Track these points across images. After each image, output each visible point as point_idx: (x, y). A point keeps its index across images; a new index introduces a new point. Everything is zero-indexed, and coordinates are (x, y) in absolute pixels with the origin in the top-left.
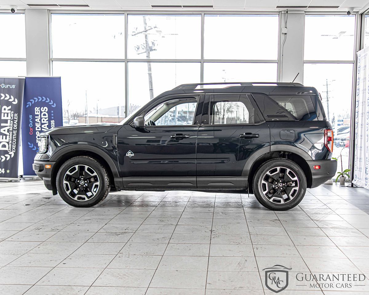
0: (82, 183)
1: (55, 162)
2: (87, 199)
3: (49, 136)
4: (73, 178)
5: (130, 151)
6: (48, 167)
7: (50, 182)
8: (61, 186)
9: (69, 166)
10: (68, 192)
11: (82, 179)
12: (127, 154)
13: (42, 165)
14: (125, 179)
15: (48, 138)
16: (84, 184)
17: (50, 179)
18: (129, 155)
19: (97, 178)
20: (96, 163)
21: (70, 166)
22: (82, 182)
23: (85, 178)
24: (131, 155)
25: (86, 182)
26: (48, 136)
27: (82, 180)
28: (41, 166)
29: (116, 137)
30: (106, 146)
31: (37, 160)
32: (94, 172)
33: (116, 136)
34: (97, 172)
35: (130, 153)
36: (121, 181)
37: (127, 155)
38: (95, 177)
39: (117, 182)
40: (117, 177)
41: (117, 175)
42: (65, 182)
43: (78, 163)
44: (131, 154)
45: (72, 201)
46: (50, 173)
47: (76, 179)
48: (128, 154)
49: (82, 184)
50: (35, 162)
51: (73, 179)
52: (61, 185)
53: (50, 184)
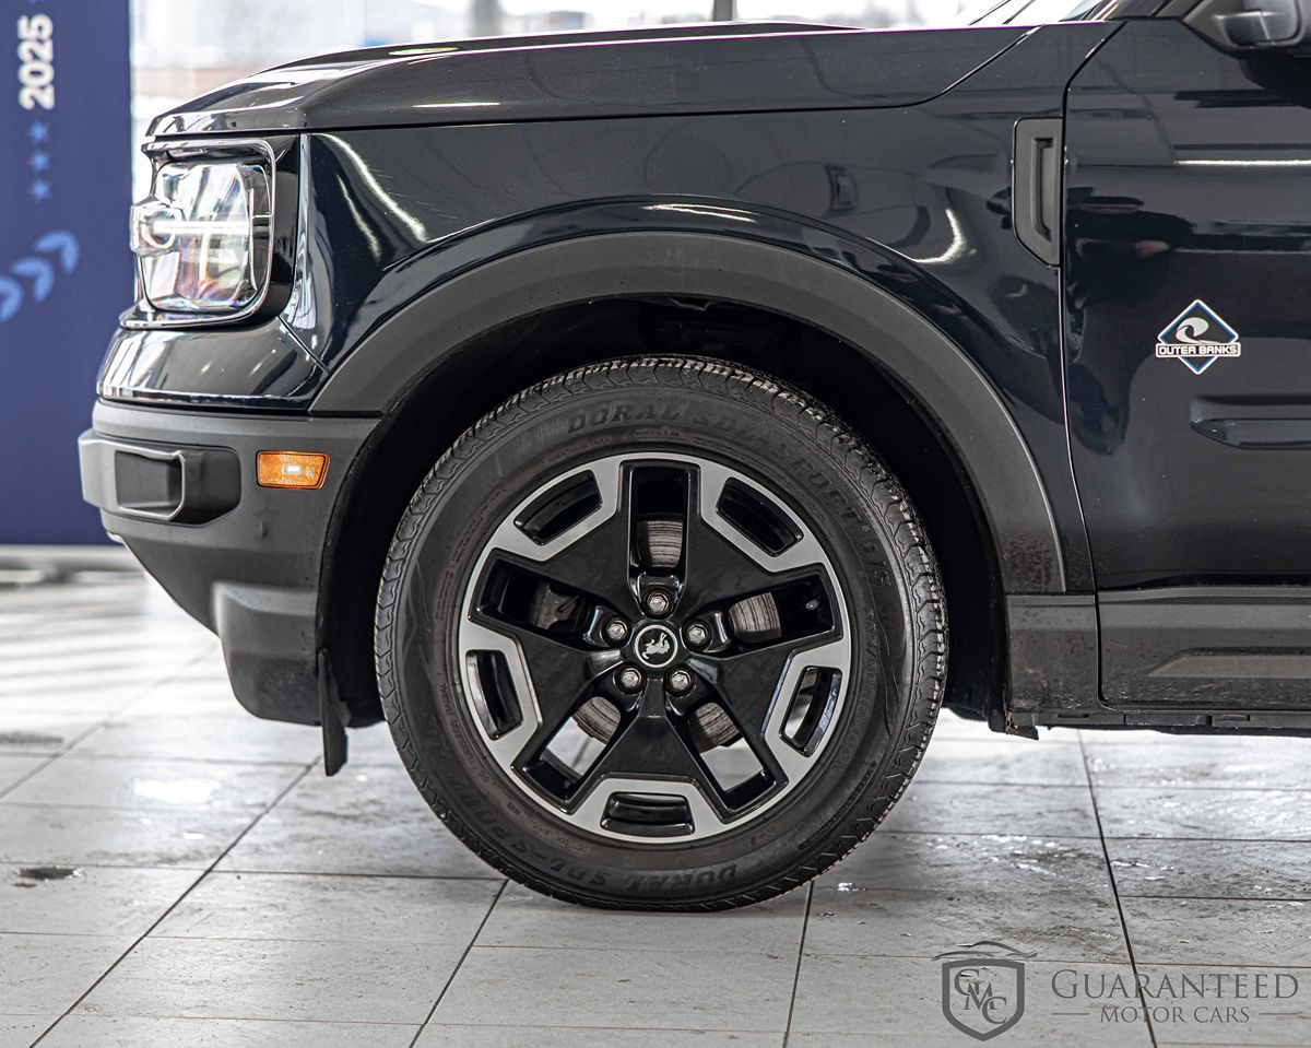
0: (651, 649)
1: (373, 424)
2: (706, 823)
3: (304, 138)
4: (560, 589)
5: (1198, 312)
6: (293, 470)
7: (311, 634)
8: (438, 682)
9: (521, 470)
10: (505, 751)
11: (658, 603)
12: (1171, 338)
13: (213, 455)
14: (1129, 613)
15: (289, 164)
16: (680, 665)
17: (303, 604)
18: (1185, 350)
19: (827, 602)
20: (822, 437)
21: (533, 461)
22: (656, 635)
23: (688, 596)
24: (1213, 350)
25: (697, 634)
26: (296, 145)
27: (660, 617)
28: (203, 466)
29: (1052, 155)
30: (944, 258)
31: (128, 395)
32: (793, 536)
33: (1048, 142)
34: (827, 528)
35: (1200, 326)
36: (1082, 635)
37: (1163, 350)
38: (808, 583)
39: (1036, 638)
40: (1040, 586)
41: (1049, 562)
42: (473, 637)
43: (625, 438)
44: (1215, 334)
45: (553, 837)
46: (312, 542)
47: (587, 601)
48: (1181, 335)
49: (655, 658)
50: (102, 413)
51: (558, 601)
52: (437, 667)
53: (308, 653)
